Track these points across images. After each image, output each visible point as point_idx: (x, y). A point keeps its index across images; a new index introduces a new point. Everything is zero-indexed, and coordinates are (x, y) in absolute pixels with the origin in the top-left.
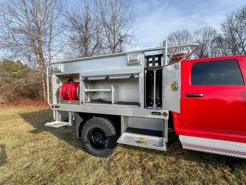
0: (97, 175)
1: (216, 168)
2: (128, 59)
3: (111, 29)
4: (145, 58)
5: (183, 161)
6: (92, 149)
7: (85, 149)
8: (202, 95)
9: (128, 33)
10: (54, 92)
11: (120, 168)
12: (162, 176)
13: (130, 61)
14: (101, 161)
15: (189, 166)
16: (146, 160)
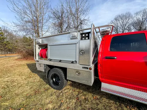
0: (51, 99)
1: (126, 107)
2: (71, 36)
3: (75, 17)
4: (81, 34)
5: (105, 99)
6: (53, 85)
7: (50, 85)
8: (116, 58)
9: (85, 18)
10: (37, 54)
11: (64, 97)
12: (87, 106)
13: (72, 36)
14: (56, 92)
15: (108, 103)
16: (81, 95)
